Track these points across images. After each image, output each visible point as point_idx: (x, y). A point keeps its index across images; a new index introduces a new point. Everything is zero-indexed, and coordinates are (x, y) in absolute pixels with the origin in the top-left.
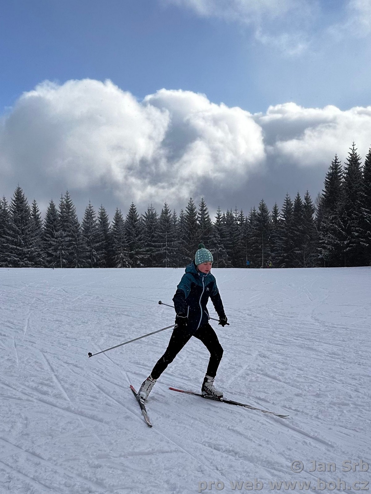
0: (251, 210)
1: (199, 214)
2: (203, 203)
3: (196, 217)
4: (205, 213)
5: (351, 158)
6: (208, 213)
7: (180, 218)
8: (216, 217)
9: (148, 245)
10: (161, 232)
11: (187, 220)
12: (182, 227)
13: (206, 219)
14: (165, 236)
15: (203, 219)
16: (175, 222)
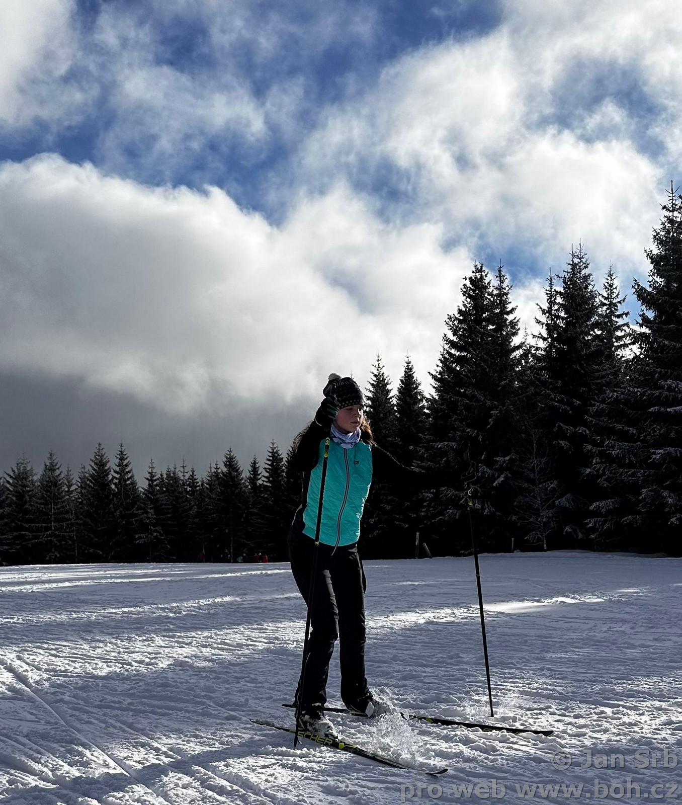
0: (211, 468)
1: (115, 472)
2: (122, 453)
3: (110, 477)
4: (127, 470)
5: (375, 381)
6: (132, 470)
7: (79, 480)
8: (147, 479)
9: (19, 528)
10: (43, 504)
11: (92, 483)
12: (82, 495)
13: (128, 482)
14: (50, 511)
15: (122, 480)
16: (69, 487)
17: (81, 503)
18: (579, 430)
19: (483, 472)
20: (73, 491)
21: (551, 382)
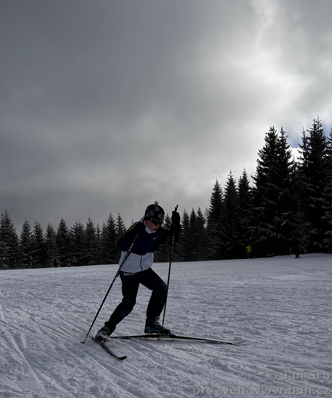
1: (117, 225)
2: (119, 217)
3: (115, 228)
4: (122, 225)
5: (229, 182)
6: (124, 224)
7: (103, 230)
10: (87, 240)
11: (108, 230)
12: (104, 236)
13: (123, 230)
14: (90, 243)
15: (120, 229)
16: (98, 232)
17: (103, 239)
18: (319, 199)
19: (276, 220)
20: (100, 234)
21: (306, 178)
